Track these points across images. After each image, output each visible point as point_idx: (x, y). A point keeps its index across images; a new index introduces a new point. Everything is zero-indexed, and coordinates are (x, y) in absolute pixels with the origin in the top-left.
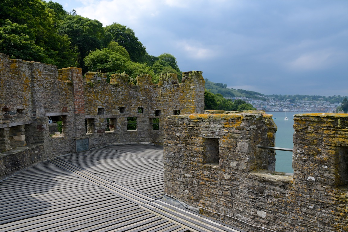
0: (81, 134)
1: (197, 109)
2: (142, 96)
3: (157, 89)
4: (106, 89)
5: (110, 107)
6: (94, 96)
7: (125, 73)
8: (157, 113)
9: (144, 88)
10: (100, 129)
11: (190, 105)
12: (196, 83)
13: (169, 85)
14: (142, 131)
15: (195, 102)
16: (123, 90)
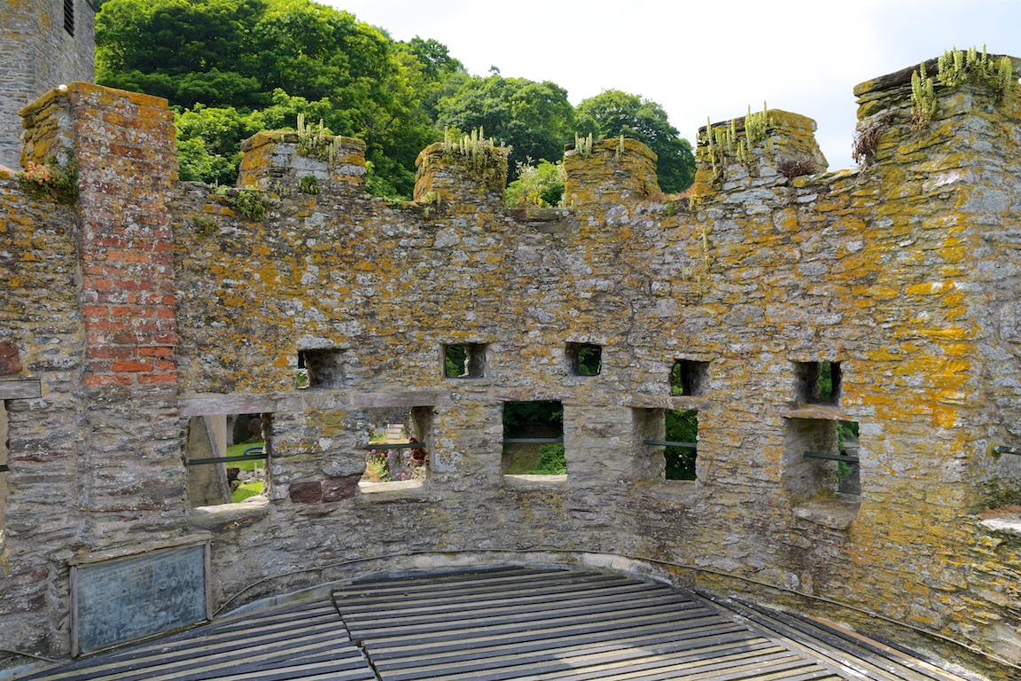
0: (141, 521)
1: (989, 350)
2: (589, 270)
3: (682, 220)
4: (360, 234)
5: (389, 340)
6: (267, 277)
7: (487, 136)
8: (688, 375)
9: (605, 225)
10: (316, 478)
11: (926, 325)
12: (978, 144)
13: (758, 192)
14: (591, 489)
15: (967, 293)
16: (471, 242)
